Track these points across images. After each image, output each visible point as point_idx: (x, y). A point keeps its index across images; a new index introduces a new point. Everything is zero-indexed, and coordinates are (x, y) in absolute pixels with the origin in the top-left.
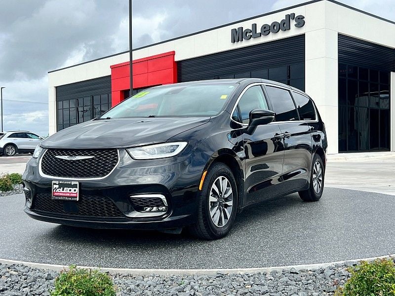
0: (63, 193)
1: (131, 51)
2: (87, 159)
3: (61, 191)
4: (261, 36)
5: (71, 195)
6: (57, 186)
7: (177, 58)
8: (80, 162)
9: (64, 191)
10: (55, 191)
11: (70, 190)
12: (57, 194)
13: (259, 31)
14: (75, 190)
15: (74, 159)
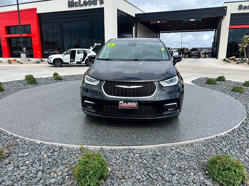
0: (127, 105)
1: (18, 4)
2: (139, 88)
3: (126, 104)
4: (83, 6)
5: (132, 106)
6: (122, 102)
7: (38, 12)
8: (135, 89)
9: (128, 104)
10: (121, 104)
11: (132, 104)
12: (123, 106)
13: (82, 3)
14: (135, 104)
15: (130, 88)
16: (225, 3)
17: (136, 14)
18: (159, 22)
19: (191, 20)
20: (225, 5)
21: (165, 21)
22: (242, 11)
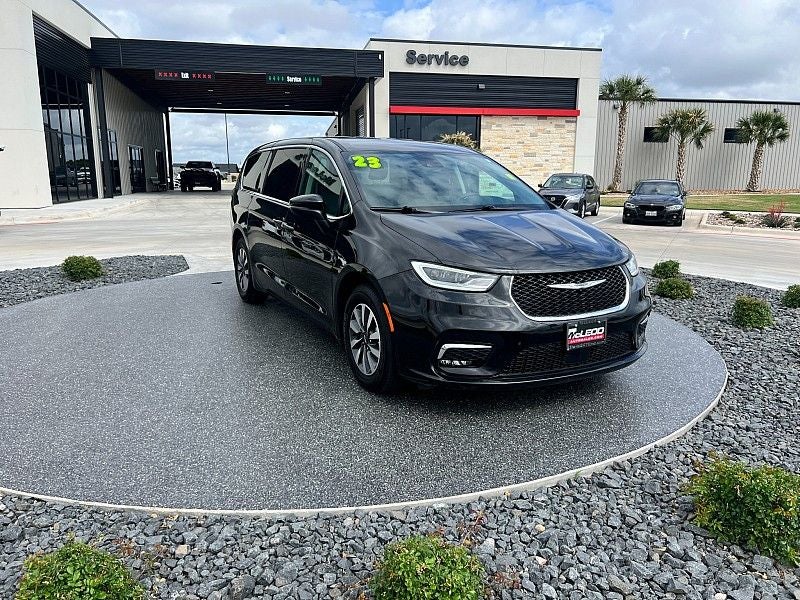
0: (583, 338)
3: (581, 336)
5: (595, 338)
9: (586, 335)
10: (570, 337)
11: (594, 332)
12: (575, 342)
14: (601, 330)
16: (372, 40)
17: (93, 40)
18: (186, 76)
19: (290, 79)
20: (375, 47)
21: (209, 76)
22: (416, 69)
